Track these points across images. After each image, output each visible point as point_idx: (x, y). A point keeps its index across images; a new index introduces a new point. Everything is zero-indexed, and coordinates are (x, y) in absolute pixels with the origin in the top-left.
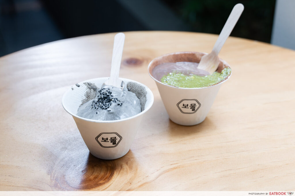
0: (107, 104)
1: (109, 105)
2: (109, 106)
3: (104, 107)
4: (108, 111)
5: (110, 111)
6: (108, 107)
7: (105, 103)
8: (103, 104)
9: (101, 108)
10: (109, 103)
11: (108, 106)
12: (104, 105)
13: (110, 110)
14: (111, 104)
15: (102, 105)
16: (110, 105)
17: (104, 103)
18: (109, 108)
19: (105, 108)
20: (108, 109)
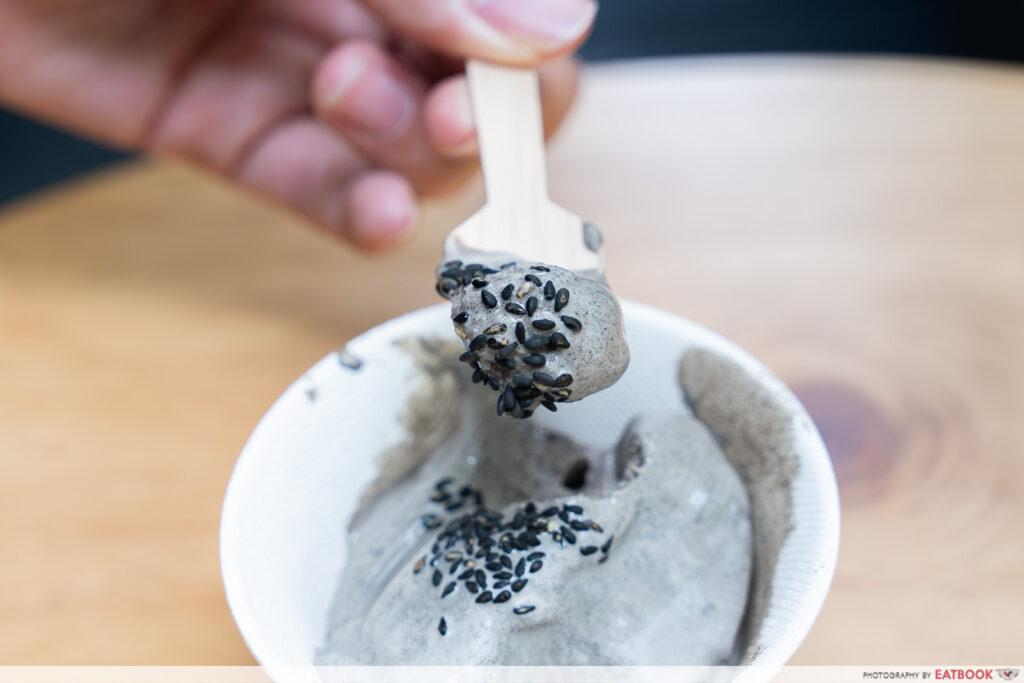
0: (515, 556)
1: (528, 565)
2: (527, 575)
3: (490, 581)
4: (516, 611)
5: (532, 609)
6: (518, 587)
7: (501, 552)
8: (490, 557)
9: (472, 588)
10: (525, 554)
11: (513, 579)
12: (490, 567)
13: (531, 603)
14: (540, 564)
15: (480, 564)
16: (533, 570)
17: (494, 549)
18: (527, 588)
19: (496, 593)
20: (518, 600)
